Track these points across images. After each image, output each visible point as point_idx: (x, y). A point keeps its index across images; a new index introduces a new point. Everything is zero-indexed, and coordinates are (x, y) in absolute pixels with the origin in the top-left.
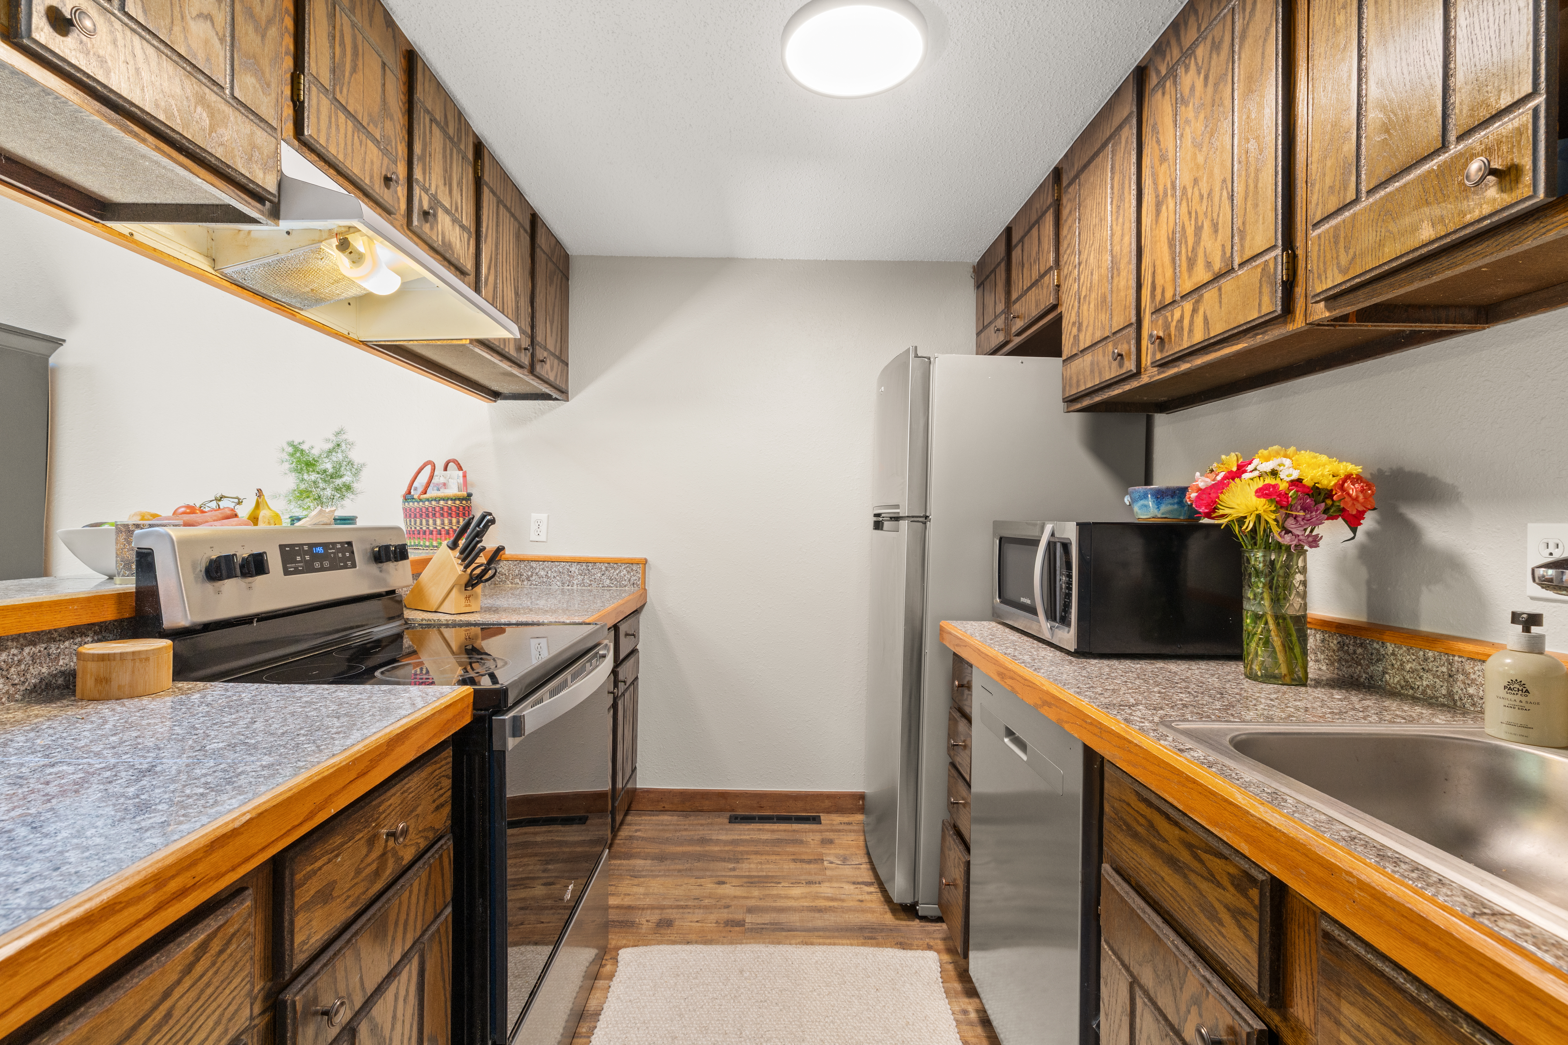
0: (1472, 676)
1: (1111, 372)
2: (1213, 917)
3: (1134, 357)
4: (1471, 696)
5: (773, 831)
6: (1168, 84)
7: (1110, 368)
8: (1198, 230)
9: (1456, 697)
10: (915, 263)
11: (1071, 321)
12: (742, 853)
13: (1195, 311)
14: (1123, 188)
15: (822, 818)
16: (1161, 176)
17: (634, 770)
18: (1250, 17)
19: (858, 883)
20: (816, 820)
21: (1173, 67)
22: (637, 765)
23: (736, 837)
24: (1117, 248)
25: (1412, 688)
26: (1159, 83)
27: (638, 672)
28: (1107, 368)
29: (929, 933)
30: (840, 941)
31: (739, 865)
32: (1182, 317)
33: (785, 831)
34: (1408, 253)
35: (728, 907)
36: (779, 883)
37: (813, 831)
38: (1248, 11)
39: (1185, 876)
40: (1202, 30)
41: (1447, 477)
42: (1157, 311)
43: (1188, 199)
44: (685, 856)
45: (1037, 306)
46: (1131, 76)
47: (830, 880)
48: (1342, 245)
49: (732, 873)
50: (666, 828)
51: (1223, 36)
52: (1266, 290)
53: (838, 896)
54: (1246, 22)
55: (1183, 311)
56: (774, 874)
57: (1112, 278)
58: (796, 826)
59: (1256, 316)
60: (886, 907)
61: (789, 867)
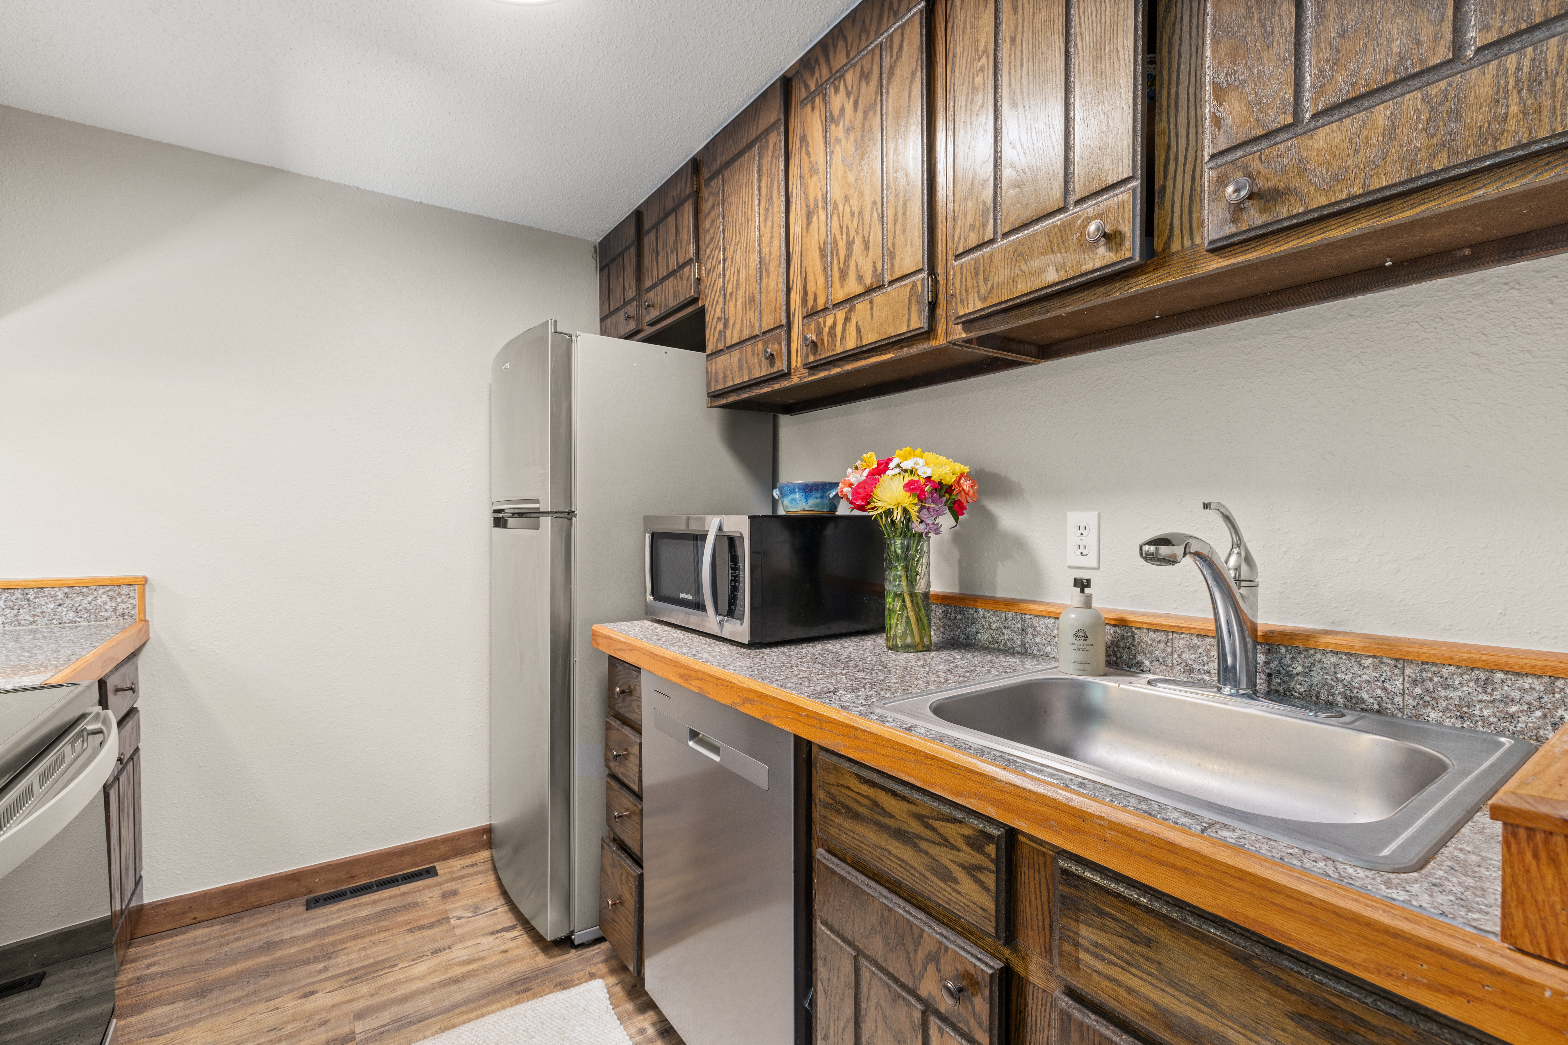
0: (1038, 629)
1: (761, 370)
2: (947, 876)
3: (785, 358)
4: (1037, 644)
5: (374, 903)
6: (817, 100)
7: (760, 366)
8: (850, 245)
9: (1027, 646)
10: (530, 229)
11: (716, 316)
12: (333, 944)
13: (847, 319)
14: (771, 192)
15: (438, 868)
16: (811, 187)
17: (138, 881)
18: (897, 57)
19: (498, 932)
20: (431, 872)
21: (822, 85)
22: (143, 873)
23: (322, 926)
24: (765, 250)
25: (997, 642)
26: (807, 97)
27: (138, 740)
28: (757, 367)
29: (588, 960)
30: (489, 1009)
31: (333, 962)
32: (835, 323)
33: (391, 897)
34: (1036, 291)
35: (325, 1023)
36: (395, 965)
37: (429, 887)
38: (895, 50)
39: (915, 846)
40: (851, 56)
41: (1014, 475)
42: (809, 316)
43: (839, 214)
44: (241, 976)
45: (675, 297)
46: (778, 84)
47: (462, 939)
48: (981, 276)
49: (323, 976)
50: (203, 946)
51: (871, 68)
52: (914, 308)
53: (476, 956)
54: (893, 60)
55: (835, 318)
56: (385, 957)
57: (761, 278)
58: (404, 888)
59: (905, 330)
60: (536, 948)
61: (404, 941)
